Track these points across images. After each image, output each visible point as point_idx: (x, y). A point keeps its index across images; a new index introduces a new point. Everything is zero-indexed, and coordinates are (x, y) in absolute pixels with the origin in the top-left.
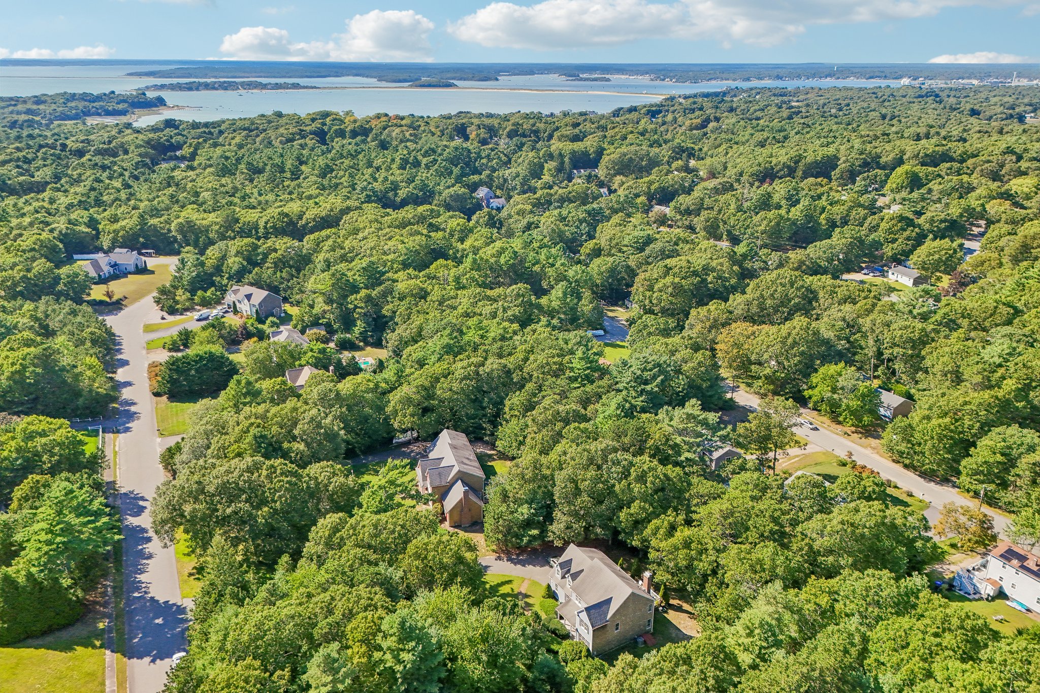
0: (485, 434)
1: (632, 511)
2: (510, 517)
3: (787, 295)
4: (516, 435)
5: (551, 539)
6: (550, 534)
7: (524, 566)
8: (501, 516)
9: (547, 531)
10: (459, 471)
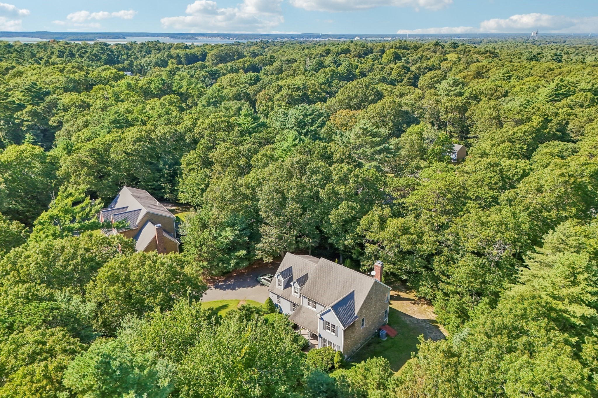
0: (165, 193)
1: (340, 211)
2: (213, 243)
3: (365, 95)
4: (197, 185)
5: (259, 257)
6: (257, 252)
7: (234, 289)
8: (203, 243)
9: (254, 249)
10: (148, 213)
